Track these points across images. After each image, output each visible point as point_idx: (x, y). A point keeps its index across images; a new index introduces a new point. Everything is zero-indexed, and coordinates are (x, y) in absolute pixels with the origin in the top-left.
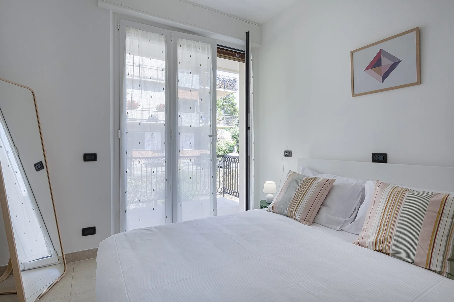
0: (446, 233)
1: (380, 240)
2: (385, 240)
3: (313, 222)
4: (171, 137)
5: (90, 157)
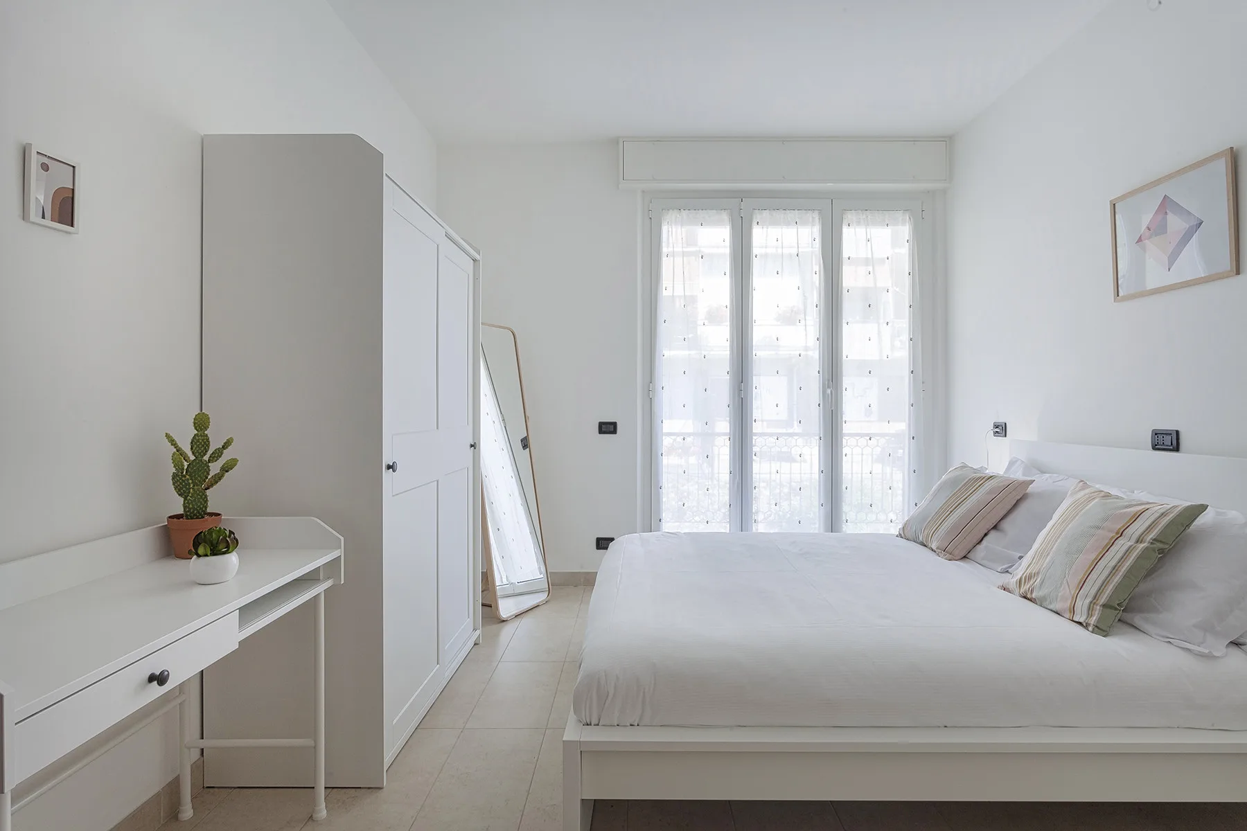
0: (1113, 563)
1: (1026, 576)
2: (1031, 577)
3: (965, 557)
4: (739, 395)
5: (608, 428)
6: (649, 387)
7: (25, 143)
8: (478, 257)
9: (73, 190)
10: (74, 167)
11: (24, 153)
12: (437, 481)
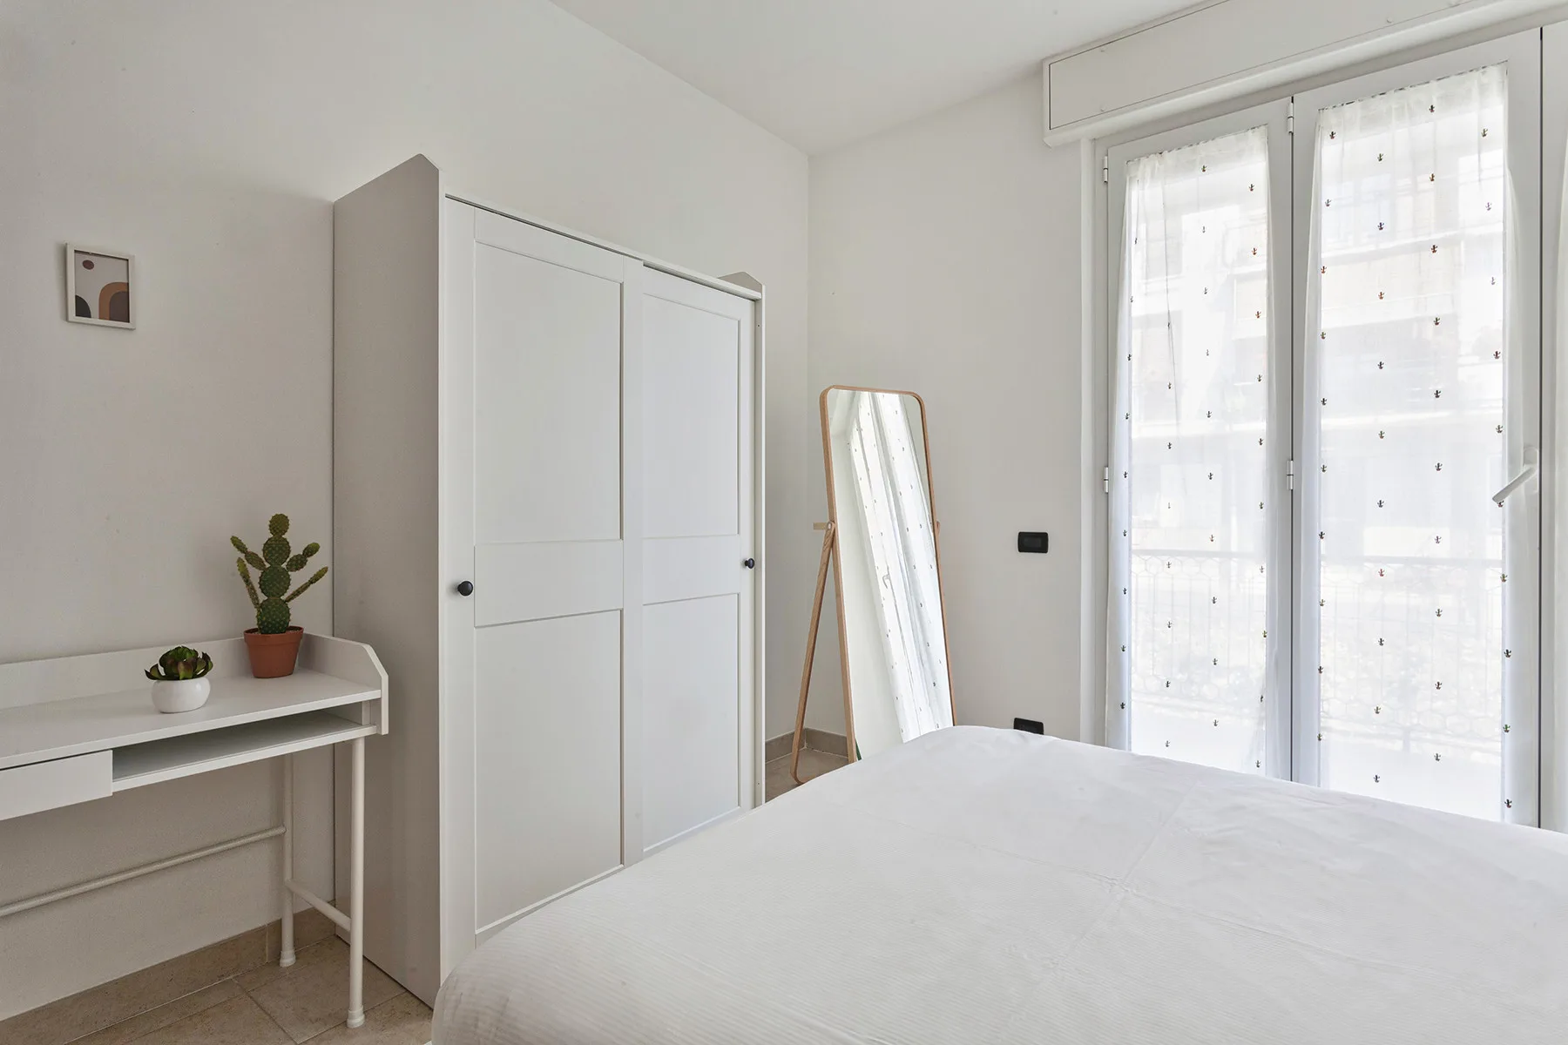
5: (1033, 543)
6: (1103, 473)
7: (64, 243)
8: (756, 295)
9: (128, 284)
10: (127, 260)
11: (64, 251)
12: (621, 611)
